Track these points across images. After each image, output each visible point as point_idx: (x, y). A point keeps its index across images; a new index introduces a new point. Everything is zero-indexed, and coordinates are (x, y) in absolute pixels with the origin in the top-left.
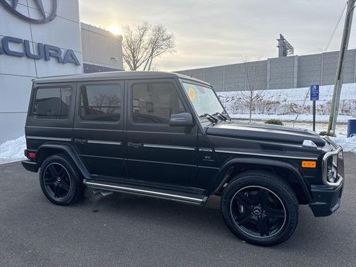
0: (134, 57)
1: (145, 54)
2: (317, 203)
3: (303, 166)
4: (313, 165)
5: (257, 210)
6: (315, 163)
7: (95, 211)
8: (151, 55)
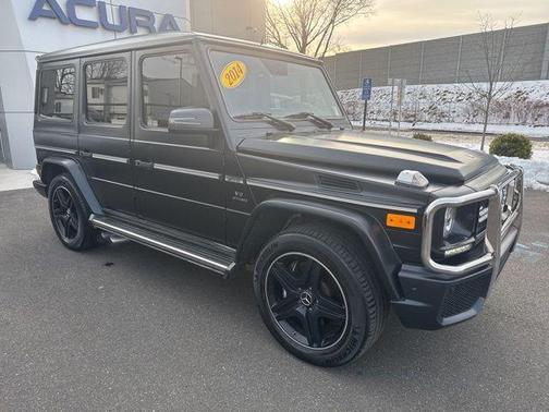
0: (304, 27)
1: (322, 20)
2: (408, 302)
3: (389, 224)
4: (409, 223)
5: (307, 297)
6: (413, 219)
7: (108, 264)
8: (332, 21)
